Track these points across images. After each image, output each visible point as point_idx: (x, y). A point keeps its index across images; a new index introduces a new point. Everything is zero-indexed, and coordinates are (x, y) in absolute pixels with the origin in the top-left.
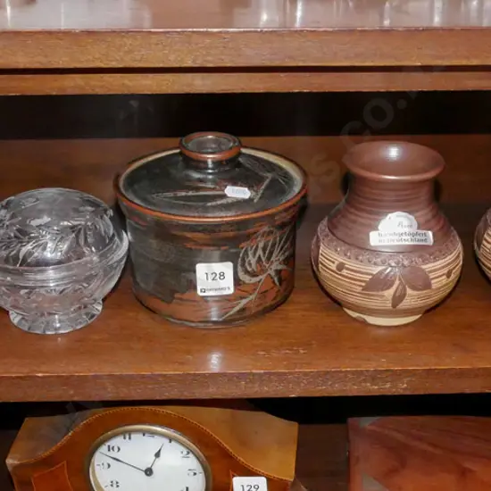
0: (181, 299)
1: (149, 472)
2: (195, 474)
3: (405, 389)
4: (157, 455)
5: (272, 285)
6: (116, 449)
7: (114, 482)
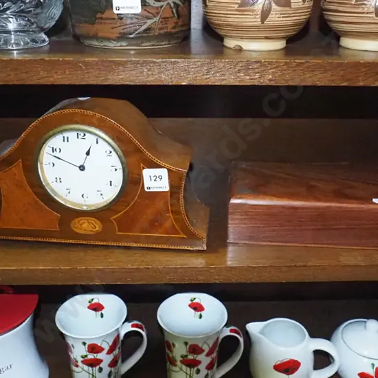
0: (101, 18)
1: (82, 168)
2: (116, 170)
3: (270, 80)
4: (88, 153)
5: (172, 15)
6: (58, 150)
7: (58, 179)
